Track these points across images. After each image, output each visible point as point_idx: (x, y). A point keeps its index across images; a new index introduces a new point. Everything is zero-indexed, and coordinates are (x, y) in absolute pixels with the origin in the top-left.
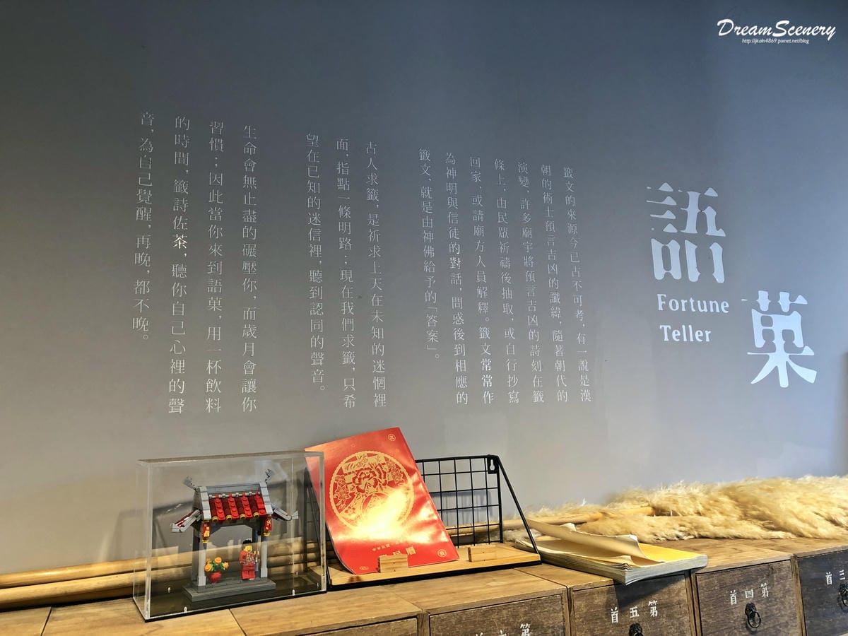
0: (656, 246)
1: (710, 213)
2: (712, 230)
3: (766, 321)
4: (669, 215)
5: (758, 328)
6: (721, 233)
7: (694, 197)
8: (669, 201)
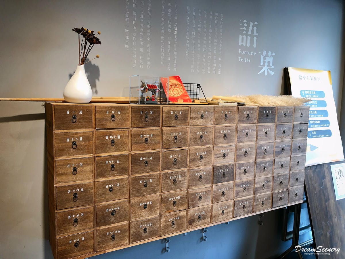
0: (241, 36)
1: (255, 29)
2: (255, 33)
3: (264, 59)
4: (245, 28)
5: (262, 60)
6: (257, 34)
7: (252, 24)
8: (245, 25)
